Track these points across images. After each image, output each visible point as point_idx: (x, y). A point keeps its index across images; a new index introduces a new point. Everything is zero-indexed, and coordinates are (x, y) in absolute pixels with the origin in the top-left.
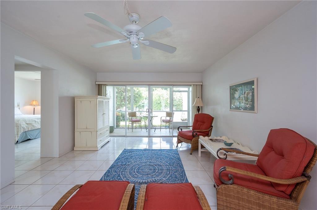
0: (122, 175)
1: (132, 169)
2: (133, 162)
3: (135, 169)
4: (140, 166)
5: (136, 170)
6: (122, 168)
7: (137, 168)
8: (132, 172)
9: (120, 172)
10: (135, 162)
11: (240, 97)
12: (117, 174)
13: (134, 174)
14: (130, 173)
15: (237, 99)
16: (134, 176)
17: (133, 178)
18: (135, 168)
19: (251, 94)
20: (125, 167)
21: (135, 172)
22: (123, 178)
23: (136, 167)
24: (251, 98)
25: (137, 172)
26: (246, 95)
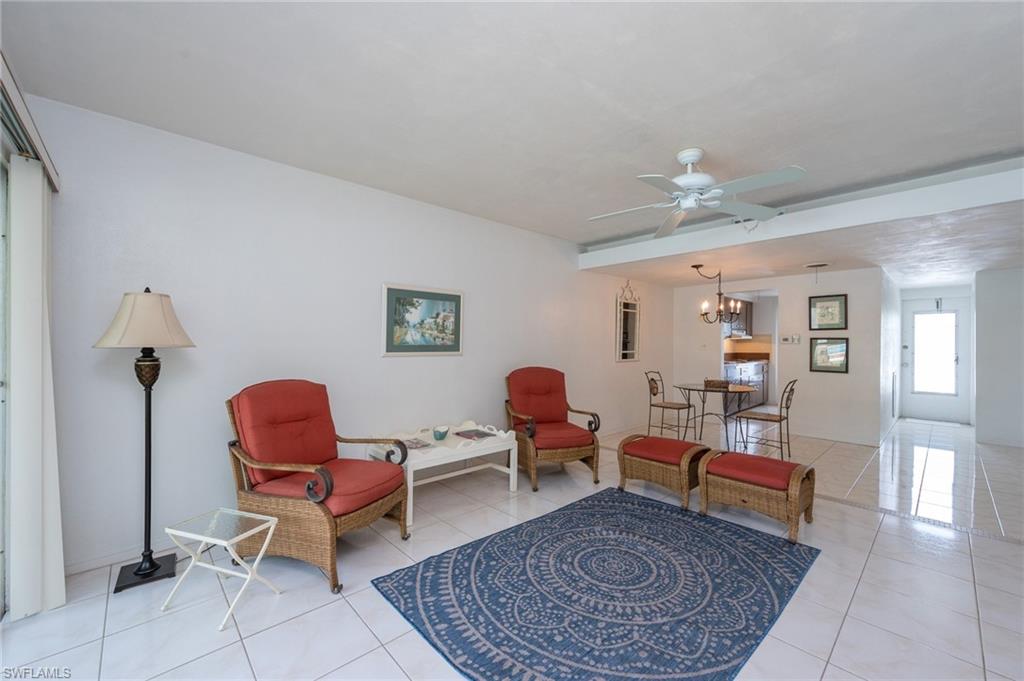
0: (707, 586)
1: (662, 590)
2: (639, 620)
3: (653, 584)
4: (622, 588)
5: (652, 579)
6: (700, 613)
7: (642, 585)
8: (667, 581)
9: (711, 598)
10: (629, 611)
11: (423, 321)
12: (721, 596)
13: (662, 572)
14: (675, 577)
15: (414, 326)
16: (668, 567)
17: (674, 561)
18: (647, 587)
19: (452, 319)
20: (686, 610)
21: (659, 575)
22: (703, 574)
23: (641, 589)
24: (451, 328)
25: (651, 572)
26: (439, 320)
